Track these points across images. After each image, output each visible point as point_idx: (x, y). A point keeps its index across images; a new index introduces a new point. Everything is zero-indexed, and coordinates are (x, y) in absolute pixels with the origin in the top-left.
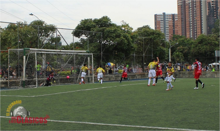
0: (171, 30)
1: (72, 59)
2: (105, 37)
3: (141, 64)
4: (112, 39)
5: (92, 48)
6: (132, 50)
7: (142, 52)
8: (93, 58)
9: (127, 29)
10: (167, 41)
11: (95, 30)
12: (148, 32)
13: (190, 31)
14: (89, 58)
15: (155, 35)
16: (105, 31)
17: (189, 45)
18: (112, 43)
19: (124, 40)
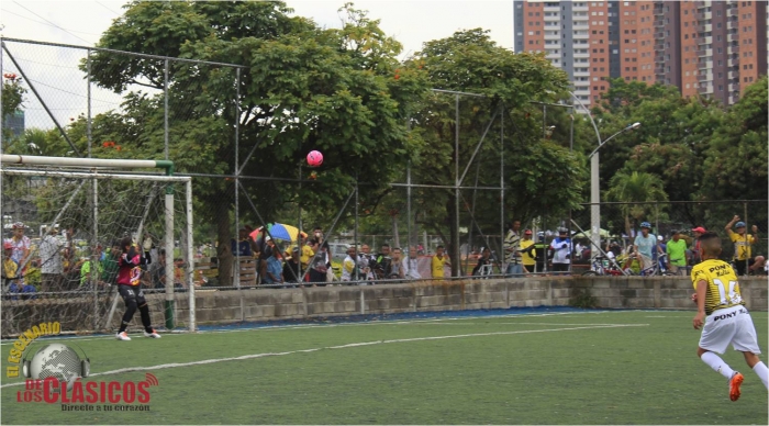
0: (598, 55)
1: (83, 201)
2: (255, 89)
3: (445, 230)
4: (294, 101)
5: (184, 148)
6: (398, 158)
7: (445, 168)
8: (189, 199)
9: (373, 46)
10: (580, 111)
11: (204, 49)
12: (483, 65)
13: (701, 62)
14: (170, 201)
15: (516, 81)
16: (258, 56)
17: (699, 133)
18: (290, 121)
19: (356, 104)
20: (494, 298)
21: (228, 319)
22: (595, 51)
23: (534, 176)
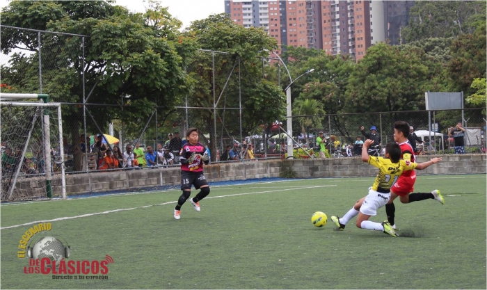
0: (275, 33)
2: (94, 49)
4: (119, 57)
5: (51, 87)
7: (207, 97)
9: (165, 23)
11: (62, 26)
12: (228, 35)
13: (334, 36)
15: (248, 45)
16: (95, 30)
17: (341, 76)
18: (116, 69)
19: (157, 58)
20: (237, 174)
21: (82, 191)
22: (272, 30)
23: (259, 101)
